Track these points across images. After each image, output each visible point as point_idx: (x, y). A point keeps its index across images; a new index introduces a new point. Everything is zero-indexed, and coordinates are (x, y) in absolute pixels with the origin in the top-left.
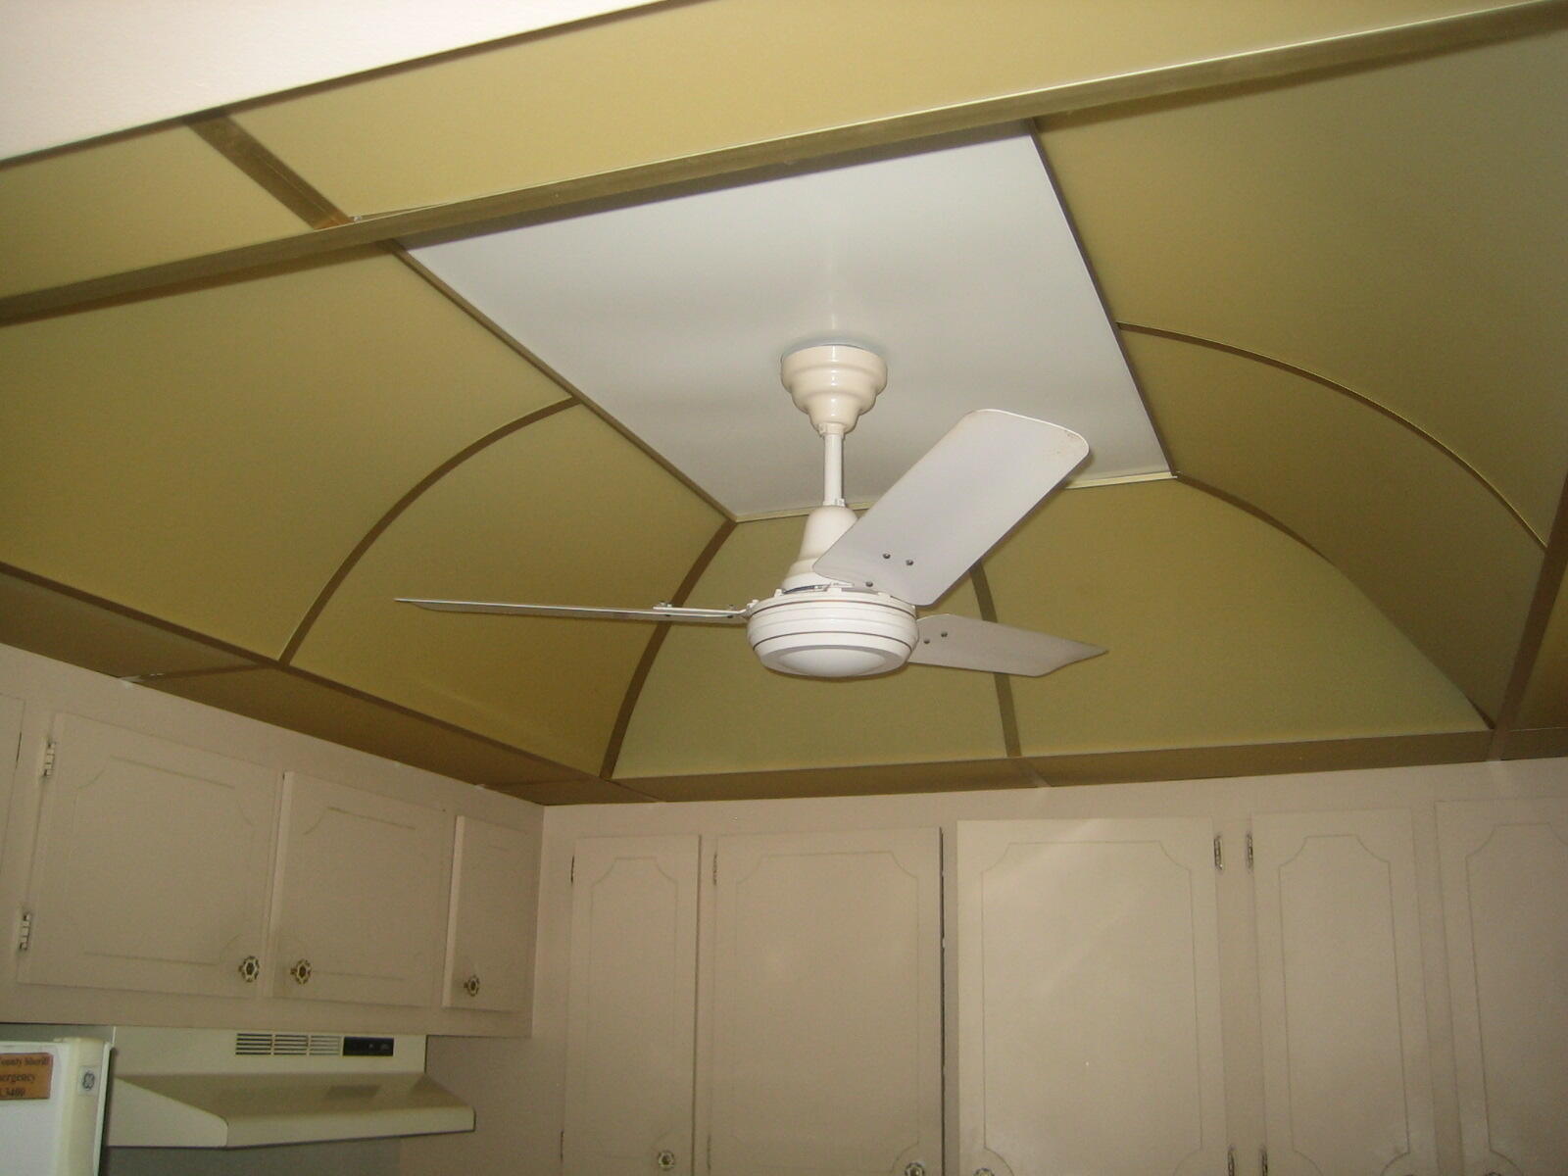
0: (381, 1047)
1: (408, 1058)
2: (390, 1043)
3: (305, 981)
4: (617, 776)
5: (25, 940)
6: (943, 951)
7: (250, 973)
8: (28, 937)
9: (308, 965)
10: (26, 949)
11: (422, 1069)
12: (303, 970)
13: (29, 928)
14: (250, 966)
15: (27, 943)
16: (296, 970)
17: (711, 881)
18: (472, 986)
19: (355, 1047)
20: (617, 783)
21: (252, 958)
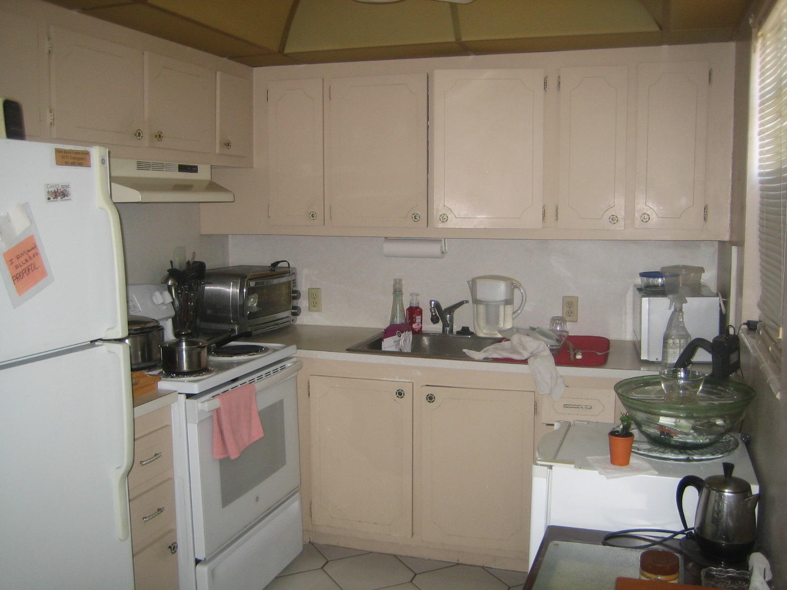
0: (193, 169)
1: (203, 174)
2: (196, 167)
3: (161, 140)
4: (286, 51)
5: (52, 121)
6: (428, 126)
7: (139, 136)
8: (53, 119)
9: (162, 133)
10: (54, 124)
11: (210, 179)
12: (160, 135)
13: (53, 116)
14: (139, 133)
15: (54, 121)
16: (157, 136)
17: (328, 98)
18: (228, 145)
19: (183, 168)
20: (286, 55)
21: (140, 130)
